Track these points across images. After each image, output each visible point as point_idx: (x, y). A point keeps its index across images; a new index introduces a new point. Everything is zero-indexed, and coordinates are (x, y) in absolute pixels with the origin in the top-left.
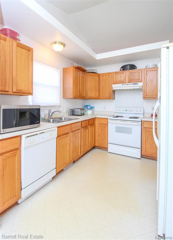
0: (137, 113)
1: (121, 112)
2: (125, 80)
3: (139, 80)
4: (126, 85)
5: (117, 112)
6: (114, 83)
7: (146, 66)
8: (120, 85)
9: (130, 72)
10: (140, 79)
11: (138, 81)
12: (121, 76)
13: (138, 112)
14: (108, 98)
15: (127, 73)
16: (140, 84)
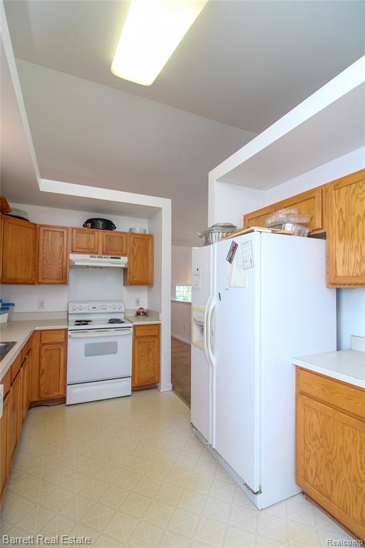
0: (115, 311)
1: (85, 311)
2: (96, 249)
3: (122, 251)
4: (98, 257)
5: (76, 312)
6: (73, 252)
7: (130, 229)
8: (87, 257)
9: (108, 234)
10: (124, 250)
11: (120, 253)
12: (89, 240)
13: (117, 310)
14: (58, 281)
15: (101, 235)
16: (124, 261)
